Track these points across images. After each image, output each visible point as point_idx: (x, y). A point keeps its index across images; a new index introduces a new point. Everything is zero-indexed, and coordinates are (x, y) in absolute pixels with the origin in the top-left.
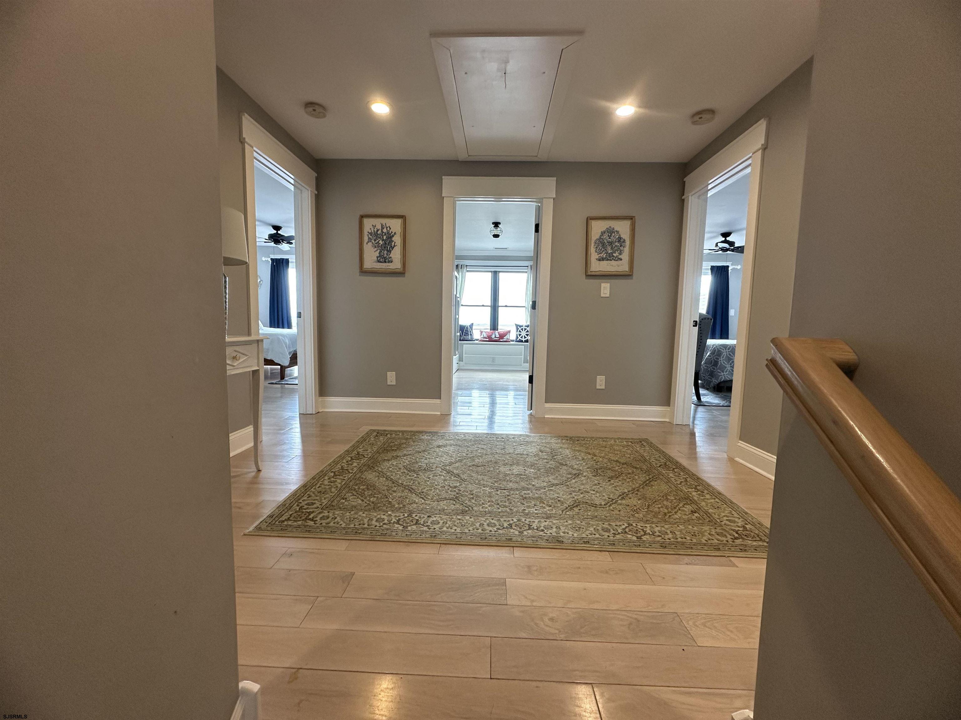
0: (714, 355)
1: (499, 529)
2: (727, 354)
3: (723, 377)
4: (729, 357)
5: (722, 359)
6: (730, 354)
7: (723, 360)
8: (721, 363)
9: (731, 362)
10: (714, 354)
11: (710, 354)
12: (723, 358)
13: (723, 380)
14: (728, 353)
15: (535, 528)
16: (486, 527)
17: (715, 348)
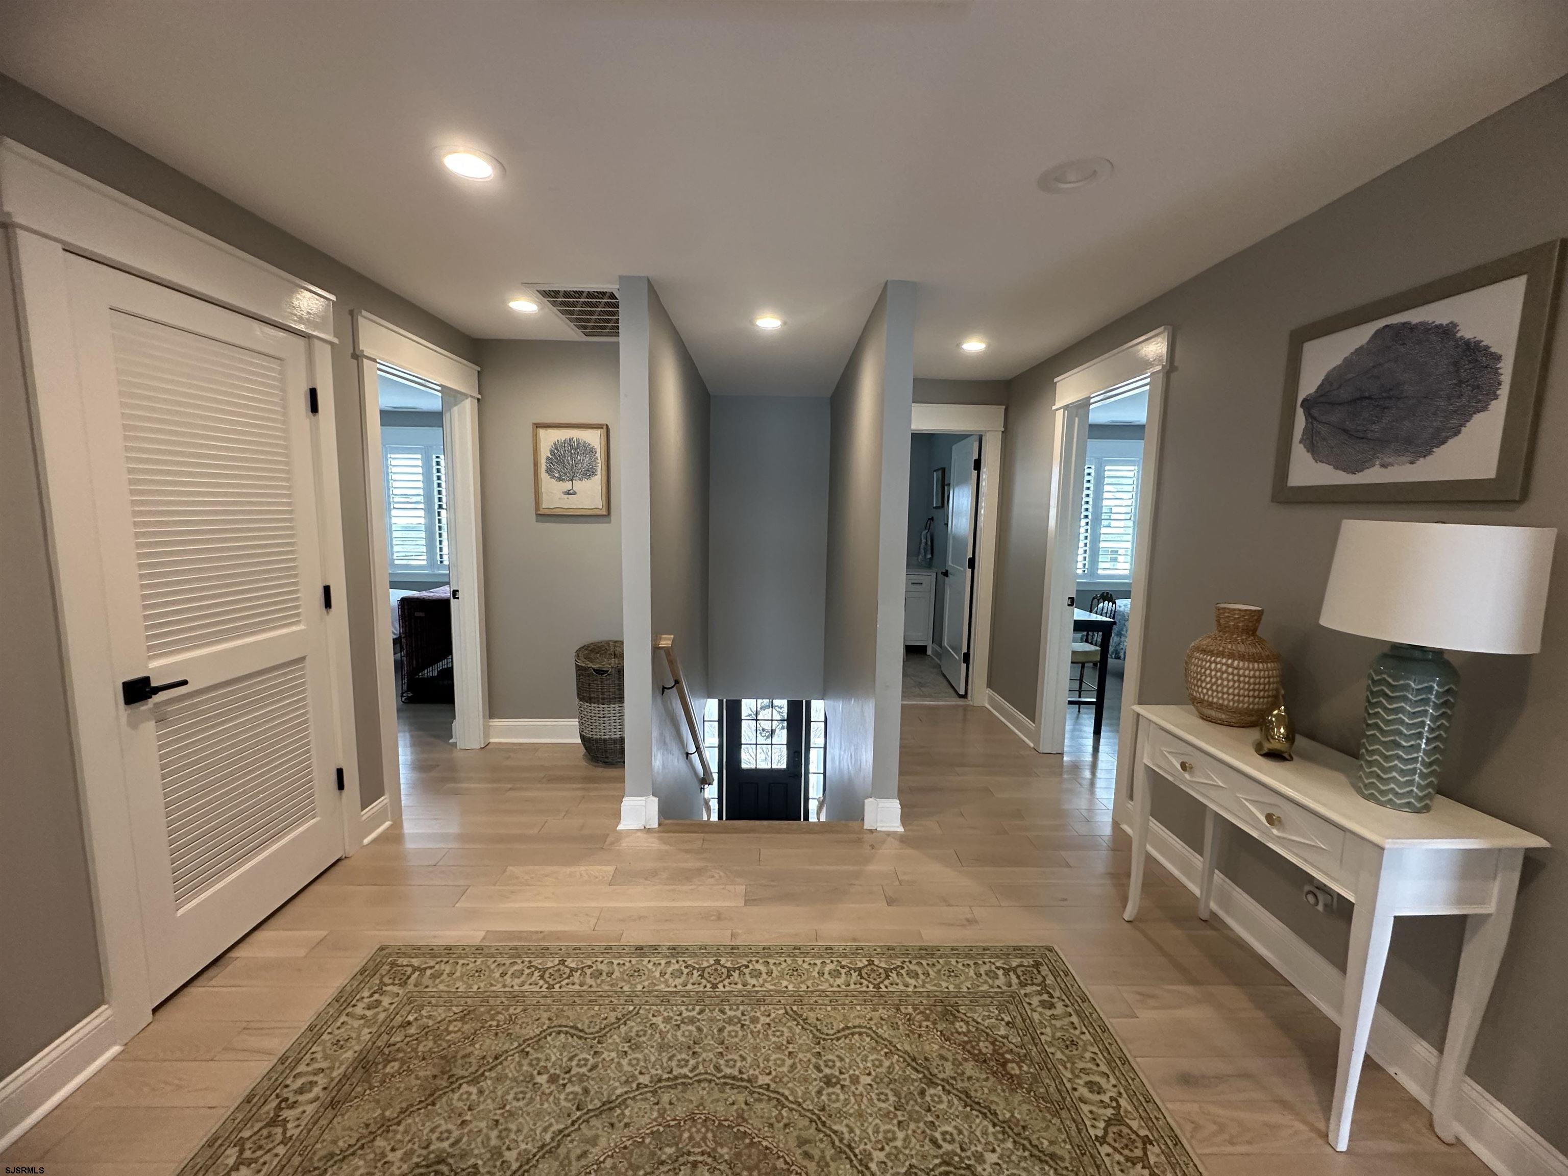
1: (747, 967)
15: (695, 972)
16: (764, 969)
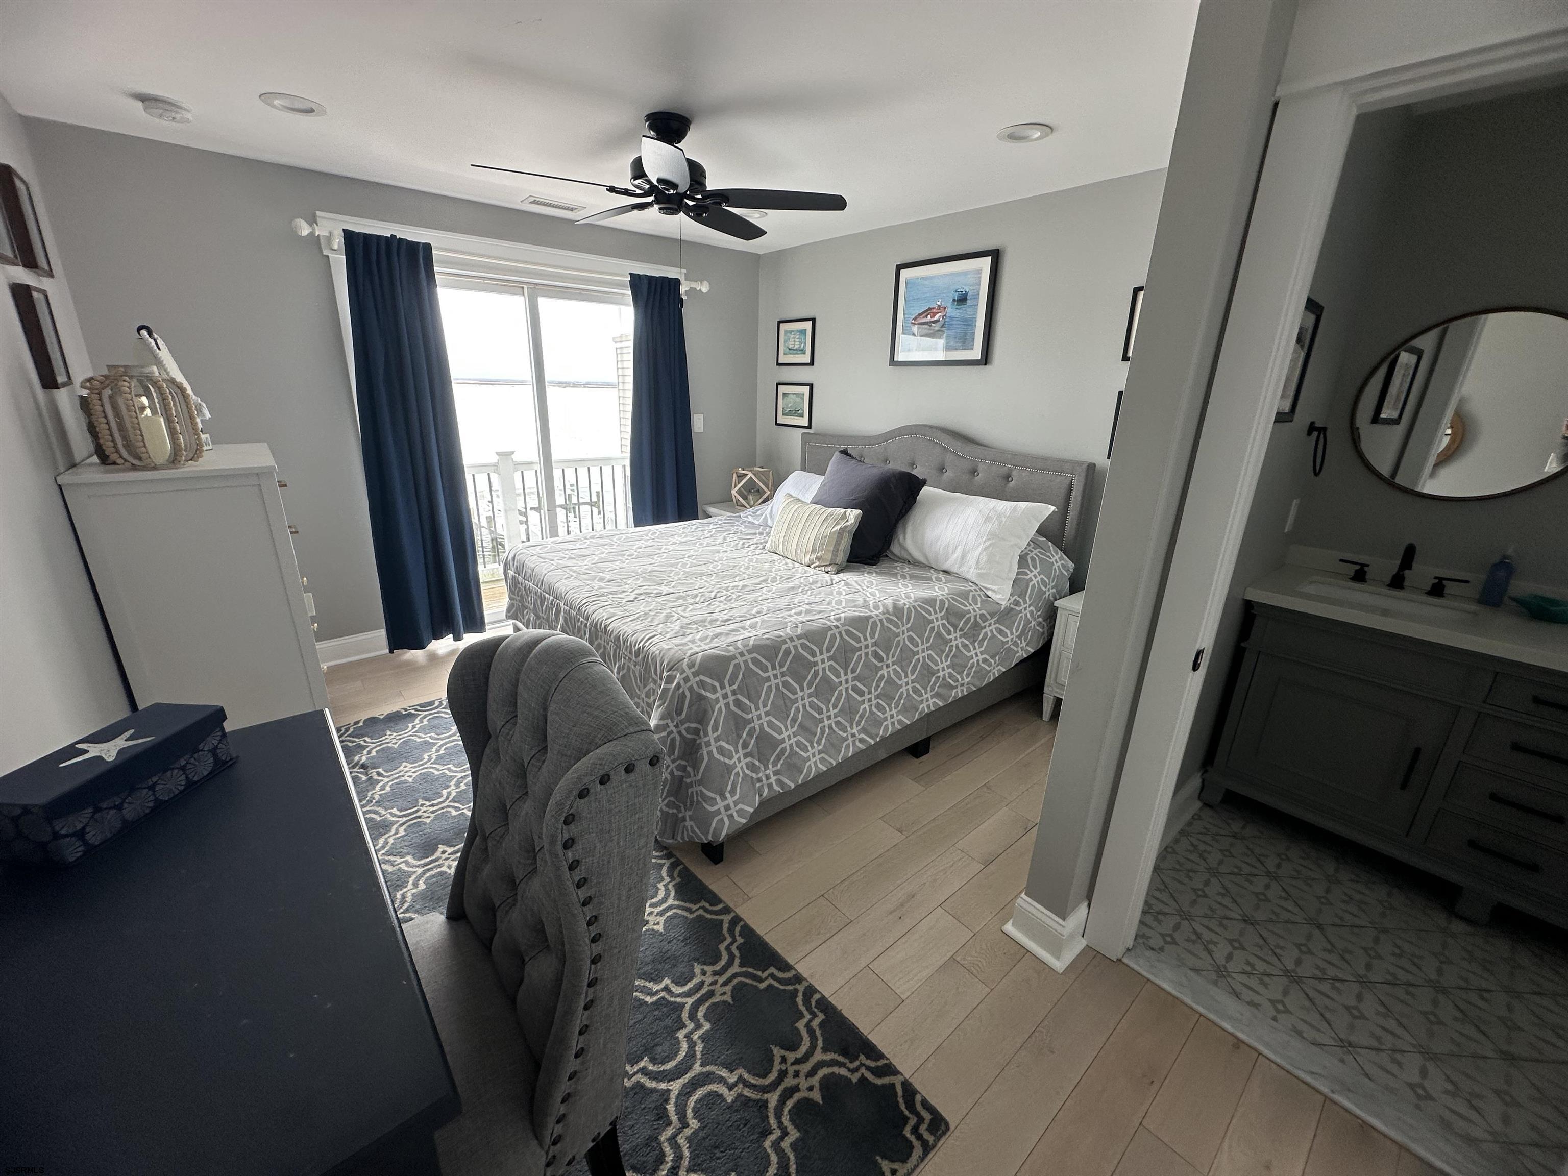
0: (677, 719)
2: (727, 705)
3: (726, 820)
4: (735, 713)
5: (712, 736)
6: (738, 703)
7: (717, 739)
8: (710, 753)
9: (744, 735)
10: (679, 713)
11: (662, 718)
12: (715, 729)
13: (724, 832)
14: (731, 699)
17: (679, 686)
